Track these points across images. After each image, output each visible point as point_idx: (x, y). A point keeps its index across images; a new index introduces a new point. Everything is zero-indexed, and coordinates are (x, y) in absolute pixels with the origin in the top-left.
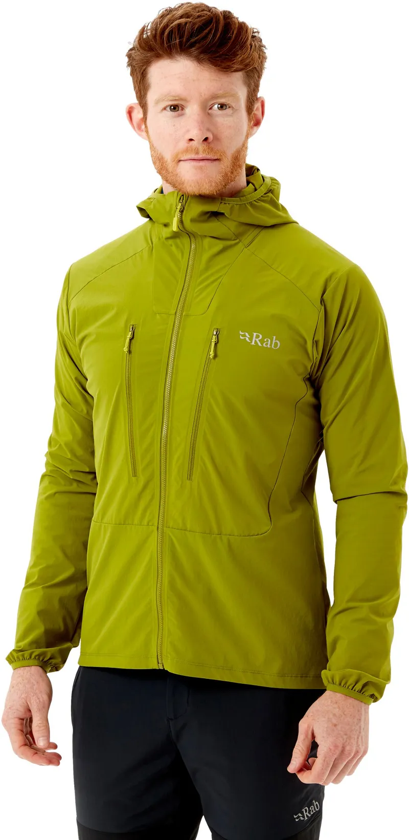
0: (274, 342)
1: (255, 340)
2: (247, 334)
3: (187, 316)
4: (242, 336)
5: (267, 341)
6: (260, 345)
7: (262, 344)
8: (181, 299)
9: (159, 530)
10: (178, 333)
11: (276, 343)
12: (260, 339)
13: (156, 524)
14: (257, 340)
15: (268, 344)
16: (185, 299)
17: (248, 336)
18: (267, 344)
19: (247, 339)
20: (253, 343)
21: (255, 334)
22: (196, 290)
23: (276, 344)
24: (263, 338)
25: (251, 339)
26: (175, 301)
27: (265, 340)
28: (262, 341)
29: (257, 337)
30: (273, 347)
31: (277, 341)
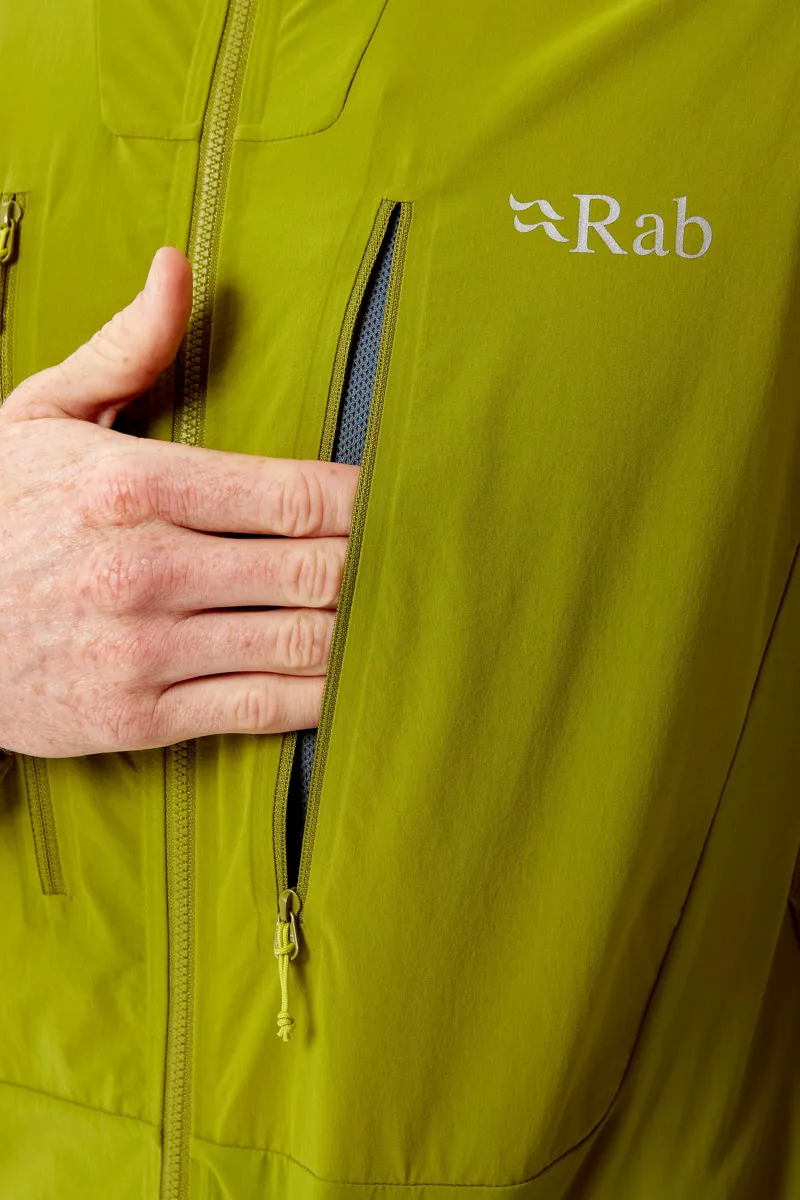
0: (682, 223)
1: (591, 230)
2: (546, 207)
3: (252, 143)
4: (526, 217)
5: (650, 224)
6: (615, 248)
7: (625, 243)
8: (224, 63)
9: (168, 1144)
10: (215, 230)
11: (693, 231)
12: (608, 221)
13: (156, 1118)
14: (599, 227)
15: (655, 240)
16: (240, 63)
17: (554, 215)
18: (649, 242)
19: (552, 231)
20: (582, 246)
21: (585, 201)
22: (286, 19)
23: (694, 235)
24: (628, 214)
25: (569, 227)
26: (195, 77)
27: (640, 222)
28: (623, 231)
29: (599, 211)
30: (680, 252)
31: (698, 220)
